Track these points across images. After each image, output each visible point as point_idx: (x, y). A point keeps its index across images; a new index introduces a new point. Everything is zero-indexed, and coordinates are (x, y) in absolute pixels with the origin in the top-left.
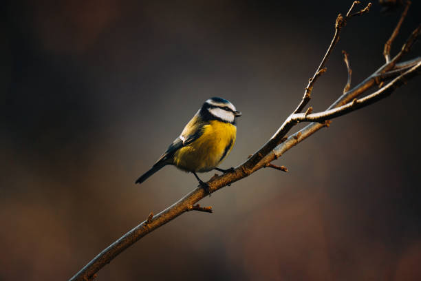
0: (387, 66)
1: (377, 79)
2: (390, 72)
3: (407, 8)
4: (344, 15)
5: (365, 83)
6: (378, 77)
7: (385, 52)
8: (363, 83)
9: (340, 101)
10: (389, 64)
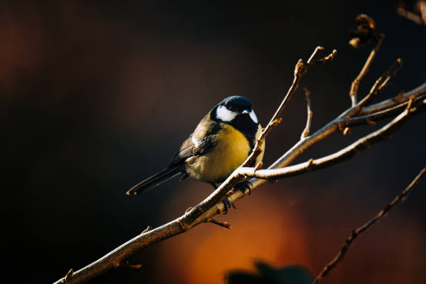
0: (352, 110)
1: (340, 126)
2: (355, 118)
3: (380, 42)
4: (305, 61)
5: (327, 129)
6: (341, 123)
7: (352, 92)
8: (323, 128)
9: (297, 148)
10: (355, 108)
